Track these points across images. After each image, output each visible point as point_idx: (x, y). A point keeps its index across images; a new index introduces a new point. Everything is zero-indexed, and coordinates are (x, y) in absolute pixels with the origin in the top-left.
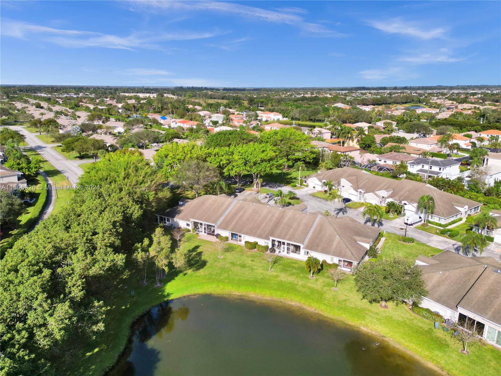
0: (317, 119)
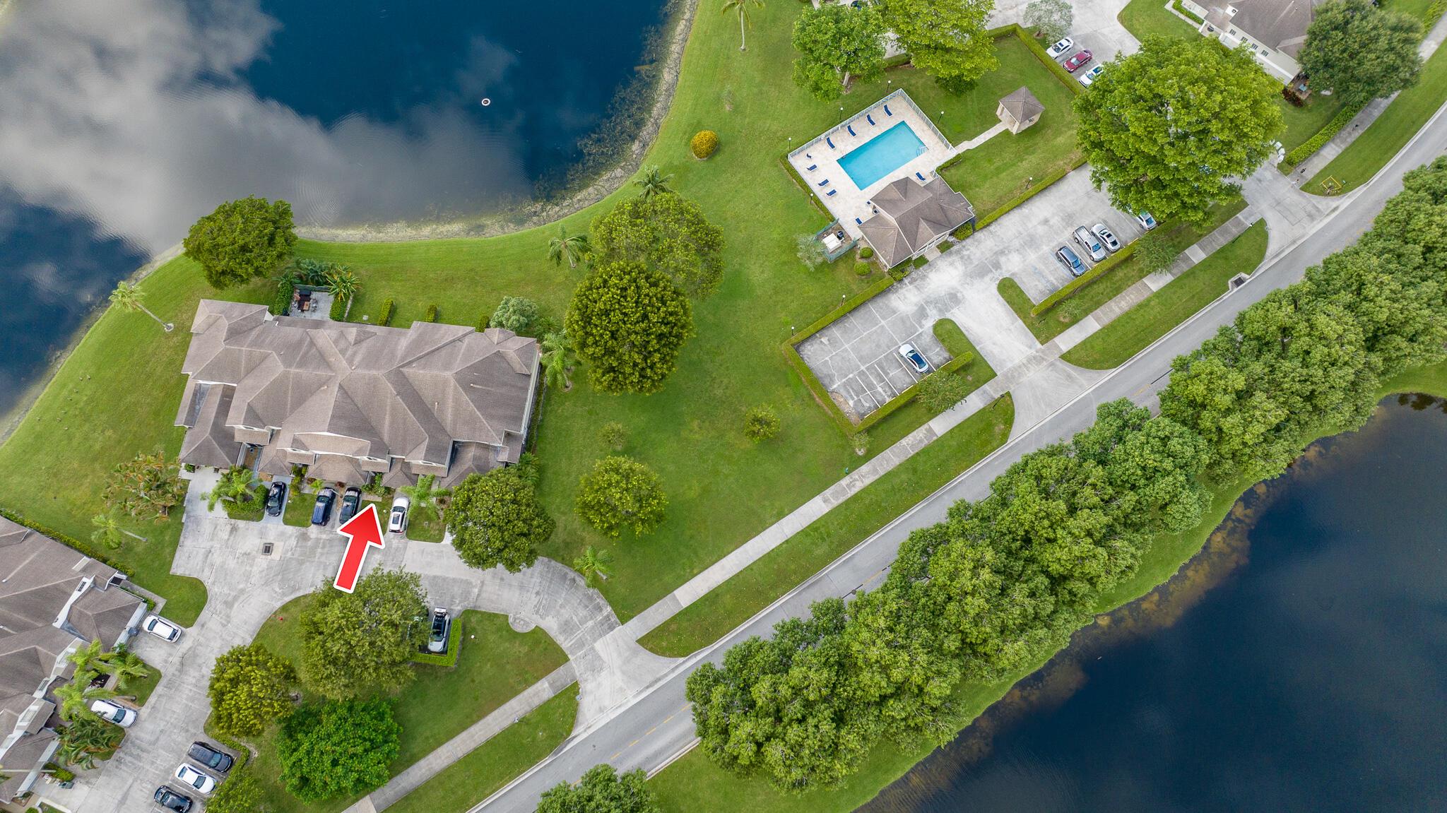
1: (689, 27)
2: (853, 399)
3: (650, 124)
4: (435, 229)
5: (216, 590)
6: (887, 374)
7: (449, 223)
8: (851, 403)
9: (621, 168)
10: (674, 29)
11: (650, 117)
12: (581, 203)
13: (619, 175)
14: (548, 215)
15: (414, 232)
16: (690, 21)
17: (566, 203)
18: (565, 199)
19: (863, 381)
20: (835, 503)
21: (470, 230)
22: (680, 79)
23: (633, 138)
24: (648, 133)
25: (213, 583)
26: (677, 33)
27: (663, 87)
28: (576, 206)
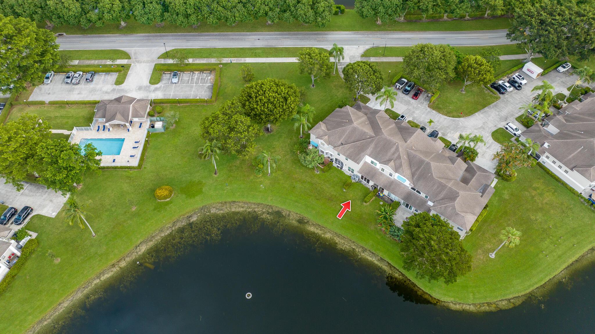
1: (103, 273)
2: (208, 79)
3: (177, 227)
4: (323, 234)
5: (487, 134)
6: (189, 80)
7: (314, 233)
8: (209, 78)
9: (210, 212)
10: (112, 277)
11: (173, 231)
12: (243, 206)
13: (214, 209)
14: (263, 209)
15: (335, 238)
16: (98, 277)
17: (250, 210)
18: (249, 212)
19: (199, 81)
20: (243, 59)
21: (306, 223)
22: (139, 242)
23: (191, 225)
24: (182, 222)
25: (488, 137)
26: (112, 273)
27: (151, 244)
28: (246, 206)
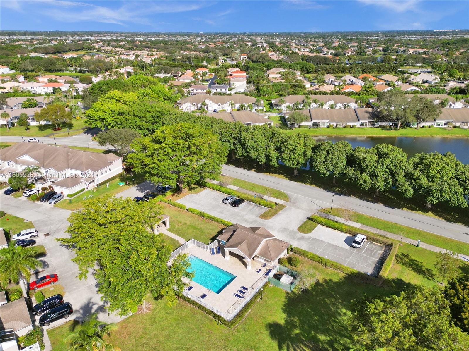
0: (56, 69)
